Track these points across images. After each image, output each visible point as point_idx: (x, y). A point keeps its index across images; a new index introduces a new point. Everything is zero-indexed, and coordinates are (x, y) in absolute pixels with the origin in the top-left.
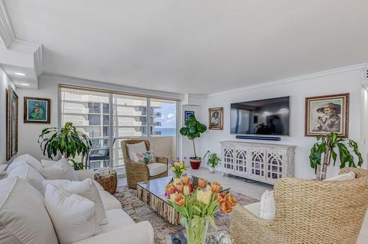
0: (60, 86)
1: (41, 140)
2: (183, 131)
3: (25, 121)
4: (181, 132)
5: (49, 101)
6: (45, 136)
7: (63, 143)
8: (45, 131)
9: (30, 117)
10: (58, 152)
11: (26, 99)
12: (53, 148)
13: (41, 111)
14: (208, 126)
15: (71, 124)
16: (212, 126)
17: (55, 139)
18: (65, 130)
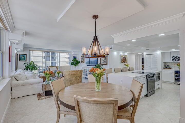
0: (29, 50)
1: (24, 66)
2: (72, 64)
3: (19, 61)
4: (71, 64)
5: (26, 55)
6: (25, 65)
7: (30, 67)
8: (25, 64)
9: (21, 60)
10: (28, 69)
11: (19, 54)
12: (27, 68)
13: (24, 58)
14: (81, 62)
15: (32, 62)
16: (82, 62)
17: (28, 66)
18: (31, 63)
